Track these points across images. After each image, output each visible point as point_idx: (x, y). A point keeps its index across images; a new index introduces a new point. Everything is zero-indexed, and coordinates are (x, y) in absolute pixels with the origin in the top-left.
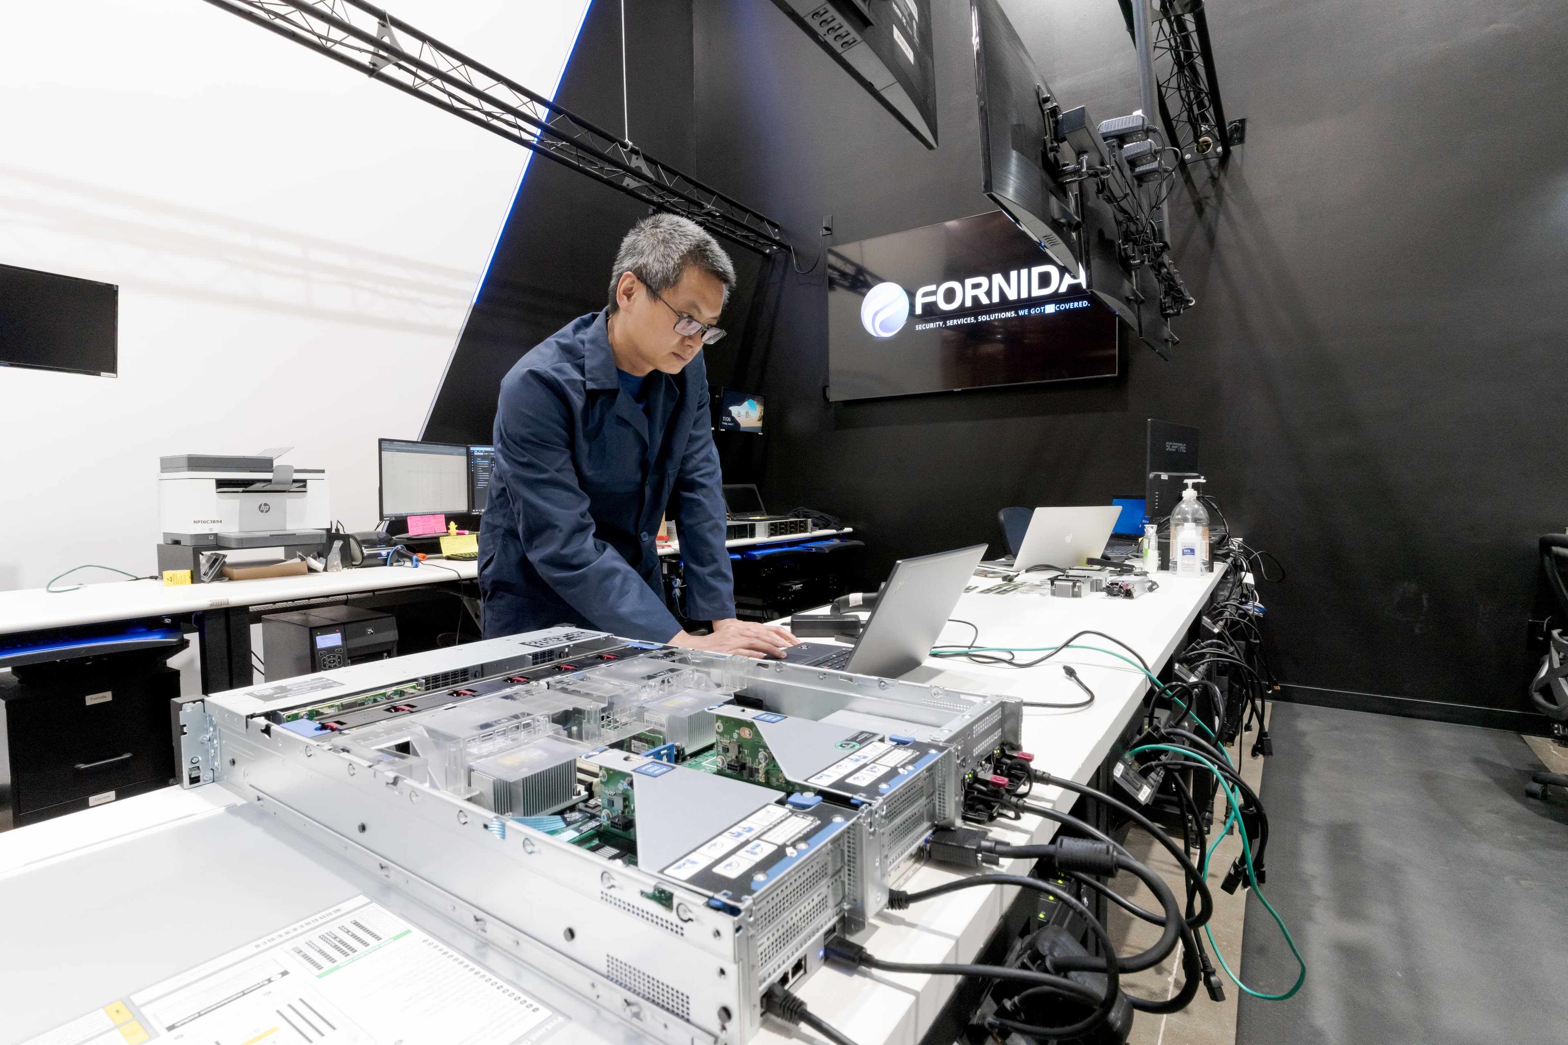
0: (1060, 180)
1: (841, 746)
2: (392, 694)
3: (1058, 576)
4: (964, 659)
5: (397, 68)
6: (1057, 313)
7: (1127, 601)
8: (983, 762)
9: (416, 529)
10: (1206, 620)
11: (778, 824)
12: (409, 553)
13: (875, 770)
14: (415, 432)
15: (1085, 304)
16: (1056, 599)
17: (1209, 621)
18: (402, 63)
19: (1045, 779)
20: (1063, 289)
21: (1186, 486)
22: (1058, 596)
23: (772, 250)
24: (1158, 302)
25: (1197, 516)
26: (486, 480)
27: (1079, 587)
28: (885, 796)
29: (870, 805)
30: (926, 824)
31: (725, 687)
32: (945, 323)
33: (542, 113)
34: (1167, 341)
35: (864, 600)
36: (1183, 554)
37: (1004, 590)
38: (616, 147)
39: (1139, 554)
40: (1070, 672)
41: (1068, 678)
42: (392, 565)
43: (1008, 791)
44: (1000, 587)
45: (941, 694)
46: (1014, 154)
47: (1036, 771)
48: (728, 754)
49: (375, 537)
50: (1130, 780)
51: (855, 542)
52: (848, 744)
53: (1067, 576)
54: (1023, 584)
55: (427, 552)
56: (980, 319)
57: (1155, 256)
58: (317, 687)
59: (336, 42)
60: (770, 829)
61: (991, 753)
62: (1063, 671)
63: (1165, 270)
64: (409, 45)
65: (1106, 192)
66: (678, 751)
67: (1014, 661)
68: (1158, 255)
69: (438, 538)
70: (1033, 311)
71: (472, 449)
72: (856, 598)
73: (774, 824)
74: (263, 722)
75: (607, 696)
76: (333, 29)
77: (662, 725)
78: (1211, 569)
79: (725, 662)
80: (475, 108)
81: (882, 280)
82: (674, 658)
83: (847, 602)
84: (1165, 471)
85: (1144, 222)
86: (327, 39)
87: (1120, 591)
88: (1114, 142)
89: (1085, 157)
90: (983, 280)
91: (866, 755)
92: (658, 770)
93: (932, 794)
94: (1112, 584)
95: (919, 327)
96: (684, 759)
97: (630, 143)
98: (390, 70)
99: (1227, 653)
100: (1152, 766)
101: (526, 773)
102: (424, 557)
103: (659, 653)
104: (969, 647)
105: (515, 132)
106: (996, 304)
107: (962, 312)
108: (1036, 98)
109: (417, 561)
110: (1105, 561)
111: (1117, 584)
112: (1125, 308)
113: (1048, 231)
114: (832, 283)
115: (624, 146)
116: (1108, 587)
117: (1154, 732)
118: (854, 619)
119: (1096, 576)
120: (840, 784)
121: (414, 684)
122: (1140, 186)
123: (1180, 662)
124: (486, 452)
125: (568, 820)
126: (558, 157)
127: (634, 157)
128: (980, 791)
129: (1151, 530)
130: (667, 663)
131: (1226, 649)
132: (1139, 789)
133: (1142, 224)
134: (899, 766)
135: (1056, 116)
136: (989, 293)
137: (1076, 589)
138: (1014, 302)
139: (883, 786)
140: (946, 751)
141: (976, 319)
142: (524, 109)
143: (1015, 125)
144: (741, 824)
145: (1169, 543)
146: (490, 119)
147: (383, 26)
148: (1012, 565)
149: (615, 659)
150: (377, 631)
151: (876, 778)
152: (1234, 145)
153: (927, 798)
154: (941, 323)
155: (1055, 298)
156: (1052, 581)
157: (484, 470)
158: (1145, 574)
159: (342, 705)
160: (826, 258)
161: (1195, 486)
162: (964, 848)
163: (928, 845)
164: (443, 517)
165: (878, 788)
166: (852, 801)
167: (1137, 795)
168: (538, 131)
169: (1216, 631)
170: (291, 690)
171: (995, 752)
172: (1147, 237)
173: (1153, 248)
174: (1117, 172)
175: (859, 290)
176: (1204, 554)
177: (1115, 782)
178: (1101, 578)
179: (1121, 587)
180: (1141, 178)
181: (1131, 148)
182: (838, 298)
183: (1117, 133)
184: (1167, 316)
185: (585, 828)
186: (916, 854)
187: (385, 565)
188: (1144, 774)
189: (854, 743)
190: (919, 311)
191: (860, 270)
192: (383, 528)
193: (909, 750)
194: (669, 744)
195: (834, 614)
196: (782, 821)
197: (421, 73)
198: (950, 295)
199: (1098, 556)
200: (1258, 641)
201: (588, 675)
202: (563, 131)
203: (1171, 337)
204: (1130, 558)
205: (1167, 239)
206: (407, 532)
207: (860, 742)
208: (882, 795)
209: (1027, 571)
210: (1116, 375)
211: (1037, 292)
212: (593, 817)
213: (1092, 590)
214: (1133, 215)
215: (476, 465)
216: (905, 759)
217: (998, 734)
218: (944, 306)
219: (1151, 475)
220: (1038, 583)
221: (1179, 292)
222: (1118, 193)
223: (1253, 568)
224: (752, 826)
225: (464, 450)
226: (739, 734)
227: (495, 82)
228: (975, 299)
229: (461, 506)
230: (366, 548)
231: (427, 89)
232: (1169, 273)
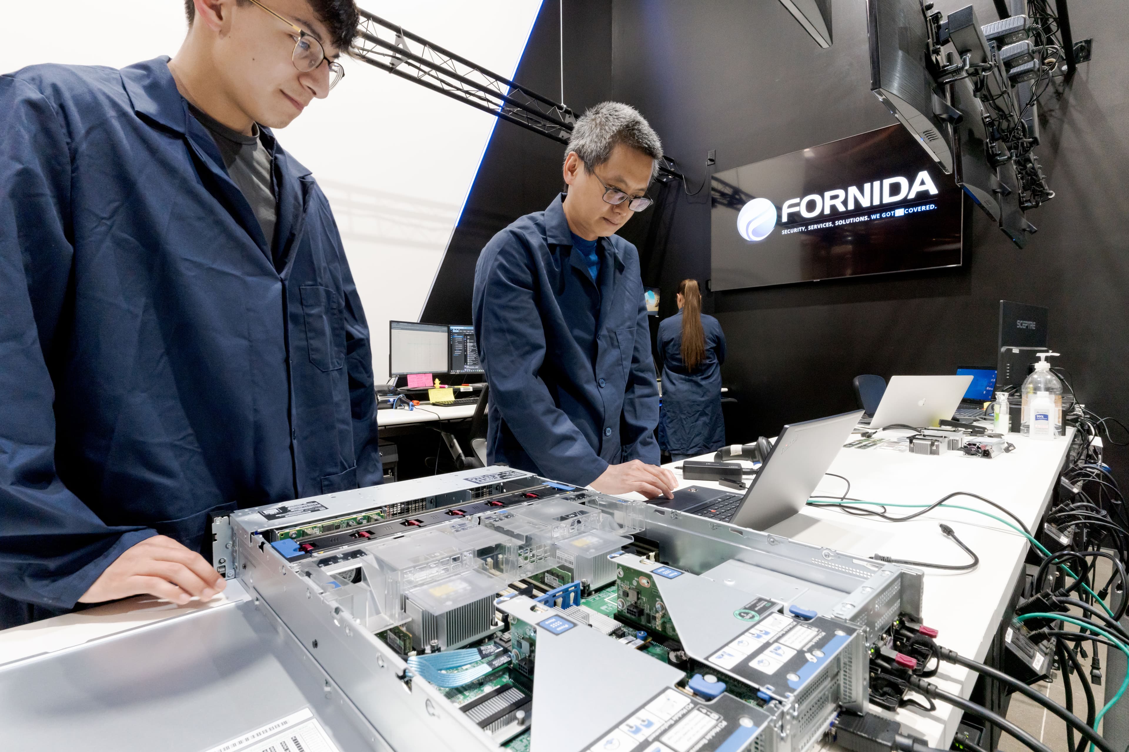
0: (940, 80)
1: (740, 614)
2: (361, 519)
3: (915, 436)
4: (838, 509)
5: (407, 65)
6: (907, 216)
7: (985, 460)
8: (884, 636)
9: (413, 384)
10: (1064, 481)
11: (680, 719)
12: (408, 401)
13: (779, 652)
14: (416, 316)
15: (932, 207)
16: (914, 455)
17: (1067, 481)
18: (410, 61)
19: (952, 658)
20: (912, 196)
21: (1038, 359)
22: (917, 452)
23: (668, 178)
24: (1017, 196)
25: (1049, 386)
26: (460, 350)
27: (937, 446)
28: (796, 693)
29: (780, 702)
30: (831, 706)
31: (626, 528)
32: (807, 228)
33: (504, 89)
34: (1024, 230)
35: (744, 451)
36: (1036, 419)
37: (865, 445)
38: (554, 110)
39: (988, 416)
40: (947, 531)
41: (944, 536)
42: (396, 408)
43: (915, 671)
44: (860, 442)
45: (832, 556)
46: (900, 53)
47: (941, 648)
48: (628, 599)
49: (386, 389)
50: (1021, 645)
51: (730, 399)
52: (747, 614)
53: (924, 436)
54: (881, 440)
55: (420, 400)
56: (837, 223)
57: (1023, 151)
58: (308, 510)
59: (368, 51)
60: (671, 726)
61: (890, 624)
62: (940, 529)
63: (1031, 165)
64: (415, 48)
65: (985, 92)
66: (584, 587)
67: (886, 515)
68: (1026, 151)
69: (427, 390)
70: (884, 215)
71: (451, 328)
72: (736, 449)
73: (675, 718)
74: (260, 538)
75: (525, 534)
76: (367, 42)
77: (571, 563)
78: (1063, 433)
79: (627, 506)
80: (458, 89)
81: (753, 198)
82: (583, 500)
83: (728, 452)
84: (1016, 345)
85: (1016, 120)
86: (363, 50)
87: (978, 452)
88: (994, 43)
89: (968, 56)
90: (841, 193)
91: (768, 630)
92: (560, 626)
93: (837, 674)
94: (970, 444)
95: (785, 232)
96: (590, 594)
97: (565, 106)
98: (403, 67)
99: (1099, 516)
100: (1044, 633)
101: (450, 606)
102: (418, 403)
103: (571, 495)
104: (842, 499)
105: (484, 103)
106: (851, 211)
107: (821, 218)
108: (919, 5)
109: (413, 406)
110: (955, 423)
111: (975, 445)
112: (991, 199)
113: (929, 125)
114: (714, 202)
115: (561, 108)
116: (965, 447)
117: (1044, 598)
118: (736, 467)
119: (952, 436)
120: (743, 668)
121: (378, 511)
122: (1013, 86)
123: (1049, 522)
124: (461, 330)
125: (484, 652)
126: (515, 120)
127: (567, 116)
128: (884, 670)
129: (1002, 397)
130: (576, 506)
131: (1098, 512)
132: (1032, 657)
133: (1014, 122)
134: (805, 649)
135: (938, 22)
136: (845, 203)
137: (934, 448)
138: (867, 208)
139: (792, 677)
140: (855, 635)
141: (834, 223)
142: (491, 87)
143: (901, 28)
144: (639, 714)
145: (1020, 409)
146: (468, 96)
147: (399, 37)
148: (869, 423)
149: (536, 498)
150: (385, 454)
151: (782, 664)
152: (1079, 62)
153: (832, 680)
154: (803, 228)
155: (905, 203)
156: (911, 439)
157: (459, 342)
158: (999, 436)
159: (323, 527)
160: (710, 183)
161: (1047, 359)
162: (876, 742)
163: (834, 730)
164: (431, 375)
165: (787, 679)
166: (759, 694)
167: (1032, 663)
168: (501, 102)
169: (1076, 490)
170: (290, 511)
171: (895, 623)
172: (1018, 133)
173: (1022, 144)
174: (996, 70)
175: (735, 206)
176: (1057, 420)
177: (1007, 648)
178: (957, 439)
179: (978, 447)
180: (1014, 79)
181: (1008, 50)
182: (719, 213)
183: (996, 35)
184: (1024, 209)
185: (497, 663)
186: (821, 741)
187: (392, 408)
188: (1036, 640)
189: (753, 613)
190: (785, 219)
191: (737, 191)
192: (393, 382)
193: (813, 629)
194: (576, 582)
195: (718, 461)
196: (684, 716)
197: (423, 67)
198: (811, 206)
199: (949, 418)
200: (1119, 502)
201: (512, 512)
202: (520, 101)
203: (1029, 226)
204: (978, 420)
205: (1037, 134)
206: (406, 385)
207: (760, 612)
208: (792, 690)
209: (884, 429)
210: (961, 265)
211: (888, 199)
212: (506, 651)
213: (949, 448)
214: (1007, 112)
215: (454, 338)
216: (811, 641)
217: (897, 605)
218: (806, 215)
219: (1003, 349)
220: (896, 440)
221: (1041, 185)
222: (995, 91)
223: (1100, 431)
224: (652, 719)
225: (446, 329)
226: (638, 582)
227: (472, 69)
228: (833, 208)
229: (443, 368)
230: (380, 396)
231: (427, 78)
232: (1033, 168)
